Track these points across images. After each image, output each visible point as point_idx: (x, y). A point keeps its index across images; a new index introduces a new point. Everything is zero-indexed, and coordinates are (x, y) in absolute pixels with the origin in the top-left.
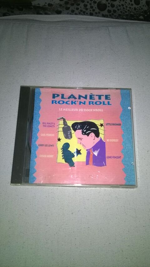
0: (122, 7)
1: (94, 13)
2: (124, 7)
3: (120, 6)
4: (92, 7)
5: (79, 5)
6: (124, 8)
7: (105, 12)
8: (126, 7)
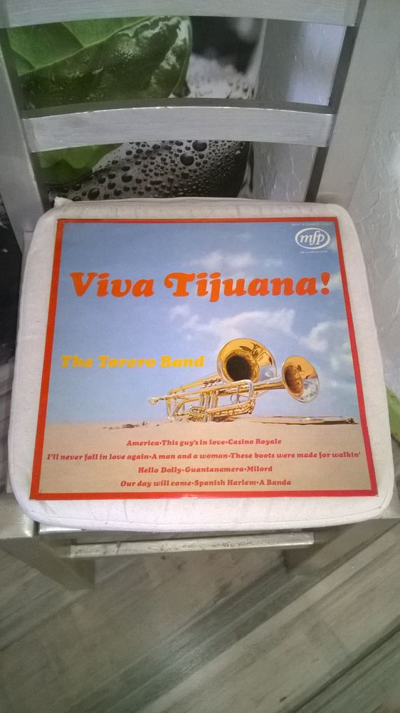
0: (213, 153)
1: (177, 168)
2: (217, 152)
3: (210, 153)
4: (173, 162)
5: (154, 158)
6: (216, 154)
7: (193, 167)
8: (219, 150)
